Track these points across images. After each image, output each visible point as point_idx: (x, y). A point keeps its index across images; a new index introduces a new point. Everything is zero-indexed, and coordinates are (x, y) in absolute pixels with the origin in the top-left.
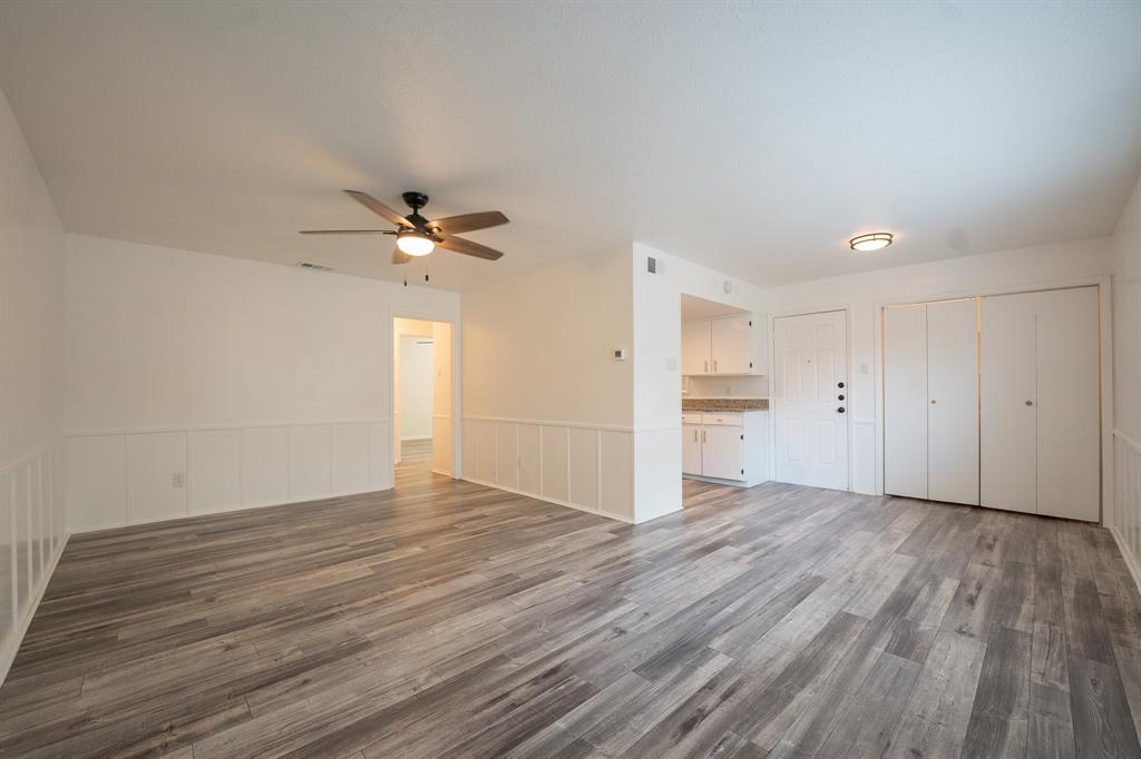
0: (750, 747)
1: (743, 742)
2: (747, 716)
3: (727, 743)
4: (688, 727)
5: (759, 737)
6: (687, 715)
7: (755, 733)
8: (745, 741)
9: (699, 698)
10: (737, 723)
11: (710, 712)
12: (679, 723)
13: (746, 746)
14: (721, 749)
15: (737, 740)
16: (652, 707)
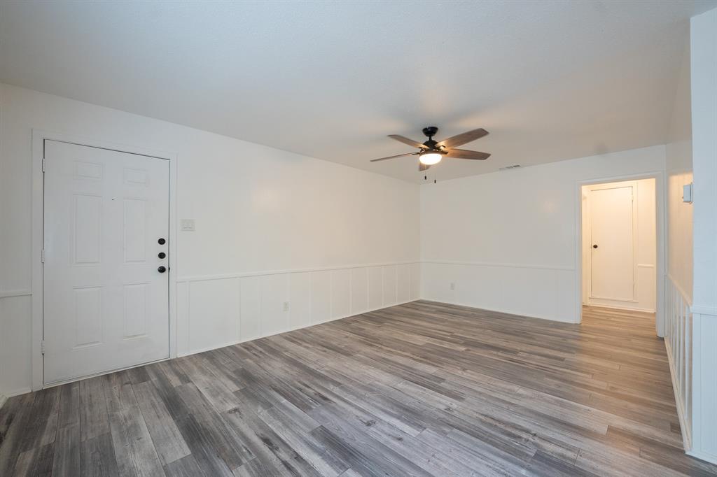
0: (240, 463)
1: (244, 461)
2: (264, 470)
3: (247, 454)
4: (266, 441)
5: (245, 470)
6: (276, 442)
7: (248, 469)
8: (244, 462)
9: (288, 450)
10: (260, 463)
11: (275, 453)
12: (271, 438)
13: (241, 461)
14: (244, 450)
15: (247, 459)
16: (287, 430)
